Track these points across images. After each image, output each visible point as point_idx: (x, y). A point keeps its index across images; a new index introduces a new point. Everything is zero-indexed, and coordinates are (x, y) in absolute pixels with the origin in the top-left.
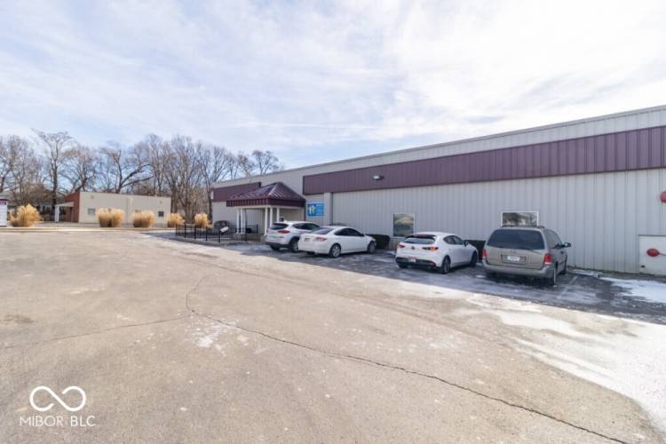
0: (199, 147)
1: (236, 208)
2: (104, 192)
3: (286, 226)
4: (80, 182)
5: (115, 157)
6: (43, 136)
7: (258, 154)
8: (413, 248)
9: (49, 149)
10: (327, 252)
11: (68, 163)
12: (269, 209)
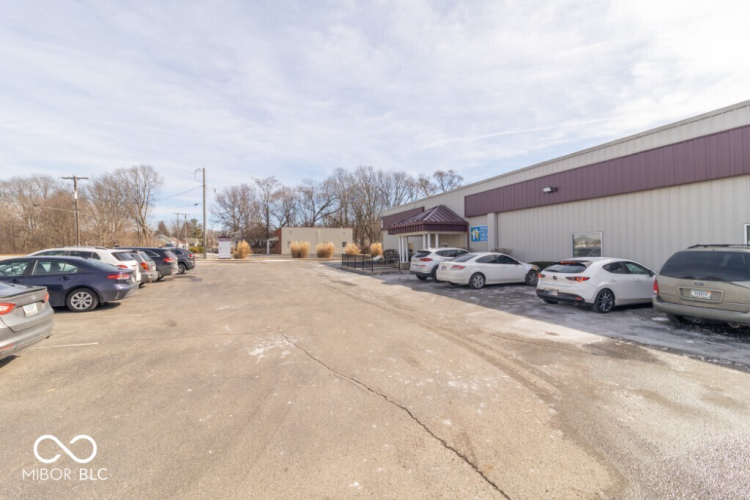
0: (380, 175)
1: (397, 236)
2: (302, 226)
3: (428, 253)
4: (285, 219)
5: (309, 194)
6: (258, 182)
7: (440, 175)
8: (555, 278)
9: (262, 192)
10: (467, 282)
11: (277, 203)
12: (426, 236)
